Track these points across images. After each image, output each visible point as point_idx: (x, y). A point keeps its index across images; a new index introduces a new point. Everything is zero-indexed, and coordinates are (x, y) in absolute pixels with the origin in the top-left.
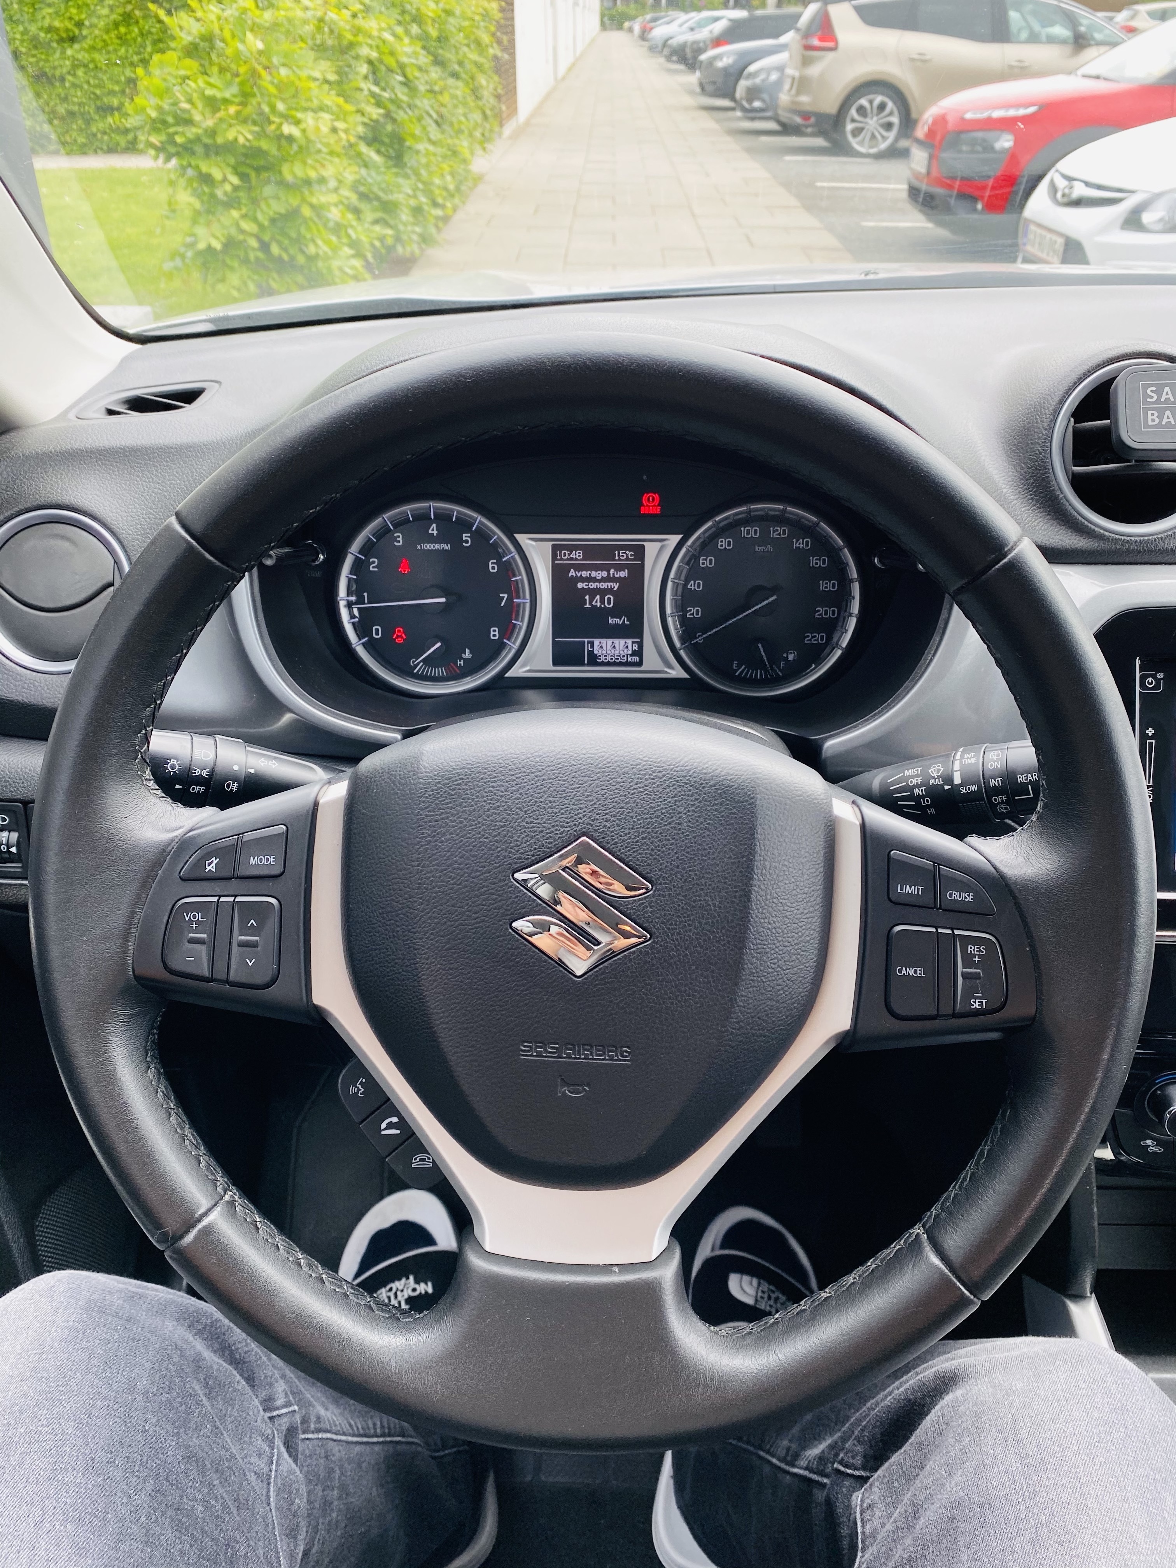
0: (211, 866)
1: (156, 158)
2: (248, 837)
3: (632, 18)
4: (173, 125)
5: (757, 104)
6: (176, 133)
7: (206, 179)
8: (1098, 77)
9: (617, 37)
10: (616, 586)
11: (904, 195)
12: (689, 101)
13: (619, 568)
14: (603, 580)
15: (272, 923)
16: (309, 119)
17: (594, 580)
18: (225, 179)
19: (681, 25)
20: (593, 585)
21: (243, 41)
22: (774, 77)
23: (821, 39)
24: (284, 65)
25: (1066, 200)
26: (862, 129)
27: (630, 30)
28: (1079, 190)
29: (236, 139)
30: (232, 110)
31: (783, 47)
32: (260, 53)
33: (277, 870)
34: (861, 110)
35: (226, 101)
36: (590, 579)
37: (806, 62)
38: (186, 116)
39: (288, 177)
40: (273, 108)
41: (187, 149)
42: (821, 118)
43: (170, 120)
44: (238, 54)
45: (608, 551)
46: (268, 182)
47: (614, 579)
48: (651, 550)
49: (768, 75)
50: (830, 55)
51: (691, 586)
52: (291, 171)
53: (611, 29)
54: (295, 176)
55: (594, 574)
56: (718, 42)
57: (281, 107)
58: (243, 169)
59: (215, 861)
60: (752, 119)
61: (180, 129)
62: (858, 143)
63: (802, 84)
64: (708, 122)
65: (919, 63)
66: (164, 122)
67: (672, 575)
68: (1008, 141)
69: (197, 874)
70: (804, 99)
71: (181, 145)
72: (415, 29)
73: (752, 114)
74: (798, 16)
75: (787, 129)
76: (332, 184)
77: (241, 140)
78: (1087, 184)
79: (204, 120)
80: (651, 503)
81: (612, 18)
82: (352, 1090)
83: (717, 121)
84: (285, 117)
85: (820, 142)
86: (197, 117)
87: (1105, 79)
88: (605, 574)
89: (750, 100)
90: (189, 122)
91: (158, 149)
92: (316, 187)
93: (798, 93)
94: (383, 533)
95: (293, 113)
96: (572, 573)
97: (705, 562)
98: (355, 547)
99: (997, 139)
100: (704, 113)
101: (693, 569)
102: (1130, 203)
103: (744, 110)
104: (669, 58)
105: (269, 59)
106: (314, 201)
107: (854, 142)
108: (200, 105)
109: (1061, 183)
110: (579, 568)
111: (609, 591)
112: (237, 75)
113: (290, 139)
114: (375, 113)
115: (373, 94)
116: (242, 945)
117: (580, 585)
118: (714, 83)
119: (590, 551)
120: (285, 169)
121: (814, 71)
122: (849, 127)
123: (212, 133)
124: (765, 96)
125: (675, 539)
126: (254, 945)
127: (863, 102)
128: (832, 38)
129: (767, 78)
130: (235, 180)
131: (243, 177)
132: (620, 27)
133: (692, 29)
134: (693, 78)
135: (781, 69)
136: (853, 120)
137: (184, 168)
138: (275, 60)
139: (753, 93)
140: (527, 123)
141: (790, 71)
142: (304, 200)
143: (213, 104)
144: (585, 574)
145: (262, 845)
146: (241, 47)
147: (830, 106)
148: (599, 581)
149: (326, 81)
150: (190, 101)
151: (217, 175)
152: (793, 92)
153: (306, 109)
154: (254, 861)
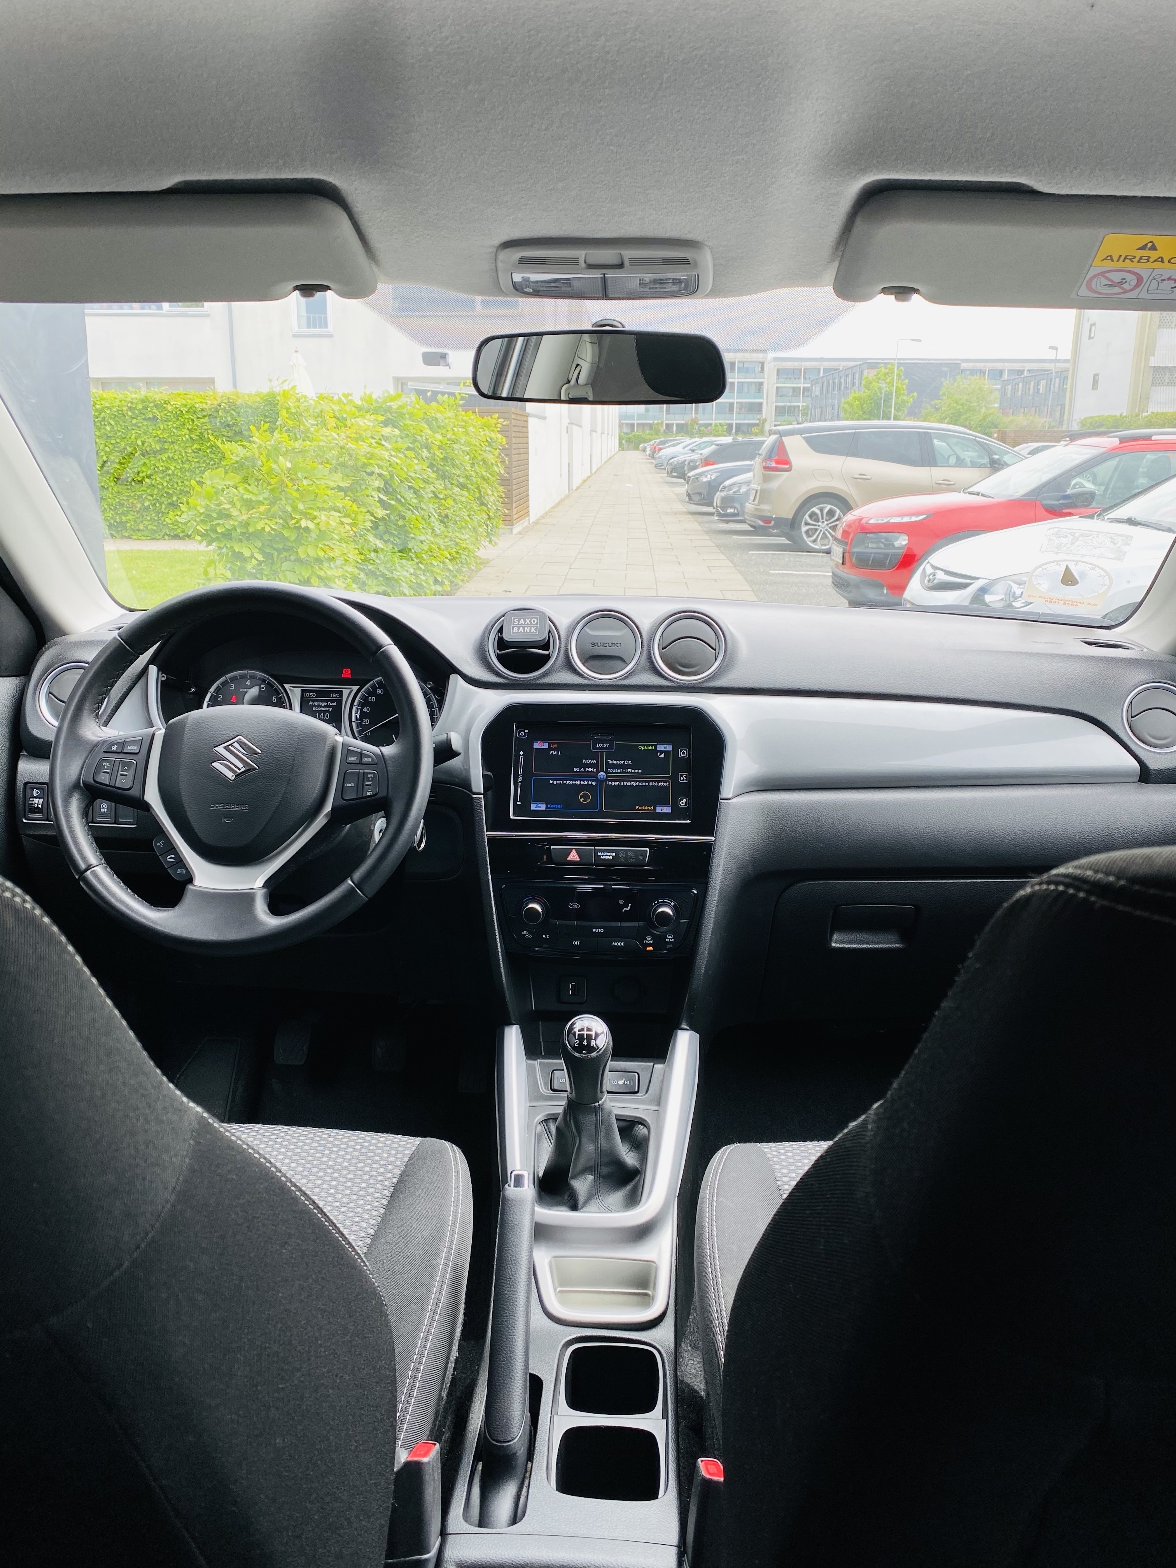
0: (114, 748)
1: (200, 542)
2: (128, 740)
3: (645, 441)
4: (217, 519)
5: (730, 511)
6: (218, 524)
7: (238, 556)
8: (978, 494)
9: (634, 456)
10: (331, 709)
11: (829, 581)
12: (681, 507)
13: (332, 701)
14: (325, 706)
15: (133, 769)
16: (323, 517)
17: (321, 706)
18: (252, 556)
19: (684, 448)
20: (320, 709)
21: (276, 462)
22: (744, 489)
23: (777, 462)
24: (306, 478)
25: (930, 585)
26: (816, 530)
27: (644, 450)
28: (941, 577)
29: (263, 529)
30: (262, 509)
31: (748, 469)
32: (289, 469)
33: (137, 752)
34: (813, 516)
35: (260, 503)
36: (319, 706)
37: (766, 479)
38: (227, 512)
39: (302, 556)
40: (295, 508)
41: (227, 535)
42: (780, 522)
43: (215, 515)
44: (270, 472)
45: (327, 693)
46: (287, 559)
47: (330, 706)
48: (346, 693)
49: (740, 488)
50: (787, 474)
51: (365, 710)
52: (306, 551)
53: (628, 450)
54: (308, 556)
55: (321, 704)
56: (707, 462)
57: (301, 506)
58: (268, 550)
59: (116, 746)
60: (727, 522)
61: (221, 522)
62: (810, 542)
63: (764, 496)
64: (693, 524)
65: (861, 480)
66: (209, 516)
67: (356, 703)
68: (904, 540)
69: (110, 750)
70: (764, 507)
71: (221, 533)
72: (425, 453)
73: (726, 518)
74: (763, 442)
75: (756, 531)
76: (339, 562)
77: (267, 529)
78: (947, 573)
79: (240, 515)
80: (347, 674)
81: (629, 441)
82: (158, 844)
83: (700, 523)
84: (306, 515)
85: (783, 540)
86: (234, 512)
87: (982, 495)
88: (326, 704)
89: (724, 508)
90: (229, 516)
91: (202, 535)
92: (326, 564)
93: (760, 503)
94: (224, 684)
95: (310, 511)
96: (311, 703)
97: (371, 699)
98: (212, 689)
99: (897, 539)
100: (690, 516)
101: (364, 703)
102: (977, 585)
103: (719, 515)
104: (670, 474)
105: (296, 474)
106: (322, 574)
107: (808, 541)
108: (238, 505)
109: (929, 570)
110: (313, 701)
111: (328, 711)
112: (269, 484)
113: (307, 529)
114: (380, 513)
115: (381, 501)
116: (121, 775)
117: (314, 709)
118: (700, 494)
119: (320, 693)
120: (301, 550)
121: (774, 485)
122: (804, 529)
123: (246, 524)
124: (737, 505)
125: (355, 688)
126: (126, 775)
127: (815, 509)
128: (787, 462)
129: (739, 490)
130: (260, 557)
131: (268, 556)
132: (636, 448)
133: (693, 451)
134: (683, 490)
135: (748, 483)
136: (807, 524)
137: (220, 548)
138: (300, 475)
139: (727, 501)
140: (537, 523)
141: (754, 486)
142: (314, 573)
143: (249, 505)
144: (316, 703)
145: (133, 743)
146: (274, 466)
147: (788, 513)
148: (323, 707)
149: (340, 489)
150: (232, 503)
151: (247, 553)
152: (756, 502)
153: (323, 509)
154: (129, 748)
